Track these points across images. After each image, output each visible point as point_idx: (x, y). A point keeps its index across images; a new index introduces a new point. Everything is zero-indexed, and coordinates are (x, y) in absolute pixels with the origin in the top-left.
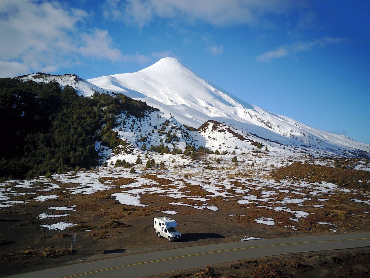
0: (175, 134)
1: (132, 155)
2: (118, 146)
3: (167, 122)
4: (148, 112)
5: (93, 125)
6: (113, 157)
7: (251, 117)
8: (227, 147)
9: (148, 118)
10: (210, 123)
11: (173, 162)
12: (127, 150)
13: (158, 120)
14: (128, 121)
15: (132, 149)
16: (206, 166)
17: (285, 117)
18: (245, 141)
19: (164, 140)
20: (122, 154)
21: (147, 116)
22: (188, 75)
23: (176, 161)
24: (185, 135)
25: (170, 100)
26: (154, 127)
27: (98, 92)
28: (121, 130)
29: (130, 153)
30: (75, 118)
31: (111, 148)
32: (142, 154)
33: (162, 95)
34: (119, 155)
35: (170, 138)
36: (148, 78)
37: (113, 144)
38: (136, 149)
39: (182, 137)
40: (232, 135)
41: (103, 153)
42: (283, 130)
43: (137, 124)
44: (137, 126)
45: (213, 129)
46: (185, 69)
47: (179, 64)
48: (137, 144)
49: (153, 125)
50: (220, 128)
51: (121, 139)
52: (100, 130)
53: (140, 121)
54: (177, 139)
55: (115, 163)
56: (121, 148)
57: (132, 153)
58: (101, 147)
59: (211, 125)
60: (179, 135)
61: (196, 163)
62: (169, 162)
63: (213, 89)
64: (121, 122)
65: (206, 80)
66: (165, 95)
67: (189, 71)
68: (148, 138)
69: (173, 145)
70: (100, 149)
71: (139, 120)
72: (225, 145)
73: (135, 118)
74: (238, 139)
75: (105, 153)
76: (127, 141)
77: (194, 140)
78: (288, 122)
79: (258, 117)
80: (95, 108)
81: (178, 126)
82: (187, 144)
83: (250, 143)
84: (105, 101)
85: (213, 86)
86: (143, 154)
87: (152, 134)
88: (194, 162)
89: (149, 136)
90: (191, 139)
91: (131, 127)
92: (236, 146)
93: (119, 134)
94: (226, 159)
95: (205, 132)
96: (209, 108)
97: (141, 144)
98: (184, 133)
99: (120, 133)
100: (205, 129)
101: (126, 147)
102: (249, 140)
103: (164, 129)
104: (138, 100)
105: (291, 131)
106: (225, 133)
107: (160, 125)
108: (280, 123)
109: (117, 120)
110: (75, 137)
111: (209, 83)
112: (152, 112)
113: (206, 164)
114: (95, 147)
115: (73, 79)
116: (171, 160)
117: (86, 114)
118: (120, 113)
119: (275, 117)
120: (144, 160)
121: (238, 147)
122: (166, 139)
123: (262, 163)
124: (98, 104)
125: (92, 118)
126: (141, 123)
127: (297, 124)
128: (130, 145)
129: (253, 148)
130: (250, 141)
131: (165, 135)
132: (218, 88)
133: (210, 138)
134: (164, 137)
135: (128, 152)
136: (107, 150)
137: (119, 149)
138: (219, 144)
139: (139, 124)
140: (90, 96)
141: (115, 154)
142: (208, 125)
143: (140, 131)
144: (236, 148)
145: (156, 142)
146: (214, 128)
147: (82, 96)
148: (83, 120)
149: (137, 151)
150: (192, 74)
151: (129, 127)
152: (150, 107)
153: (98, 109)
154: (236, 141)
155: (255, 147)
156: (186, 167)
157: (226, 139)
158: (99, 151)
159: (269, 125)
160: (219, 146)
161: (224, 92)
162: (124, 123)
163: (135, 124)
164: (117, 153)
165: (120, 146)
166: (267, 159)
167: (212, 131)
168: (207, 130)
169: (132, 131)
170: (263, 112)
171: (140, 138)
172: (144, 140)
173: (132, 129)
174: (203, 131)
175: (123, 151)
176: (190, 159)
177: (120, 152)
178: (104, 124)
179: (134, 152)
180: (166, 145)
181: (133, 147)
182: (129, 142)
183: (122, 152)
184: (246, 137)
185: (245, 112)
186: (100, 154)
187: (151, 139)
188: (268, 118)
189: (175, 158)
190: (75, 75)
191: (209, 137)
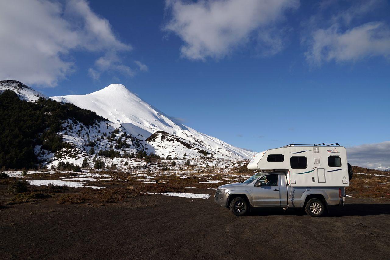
0: (125, 141)
1: (78, 158)
2: (62, 150)
3: (117, 131)
4: (97, 121)
5: (33, 128)
6: (55, 161)
7: (188, 137)
8: (176, 154)
9: (97, 126)
10: (159, 133)
11: (125, 165)
12: (72, 153)
13: (108, 128)
14: (75, 127)
15: (78, 152)
16: (162, 168)
17: (214, 138)
18: (192, 149)
19: (114, 147)
20: (67, 158)
21: (96, 124)
22: (134, 100)
23: (129, 164)
24: (135, 143)
25: (118, 120)
26: (103, 134)
27: (44, 98)
28: (66, 134)
29: (75, 156)
30: (12, 119)
31: (53, 152)
32: (89, 158)
33: (111, 115)
34: (63, 158)
35: (120, 144)
36: (97, 100)
37: (56, 148)
38: (83, 153)
39: (133, 144)
40: (180, 144)
41: (43, 157)
42: (213, 148)
43: (85, 130)
44: (85, 132)
45: (162, 139)
46: (132, 94)
47: (127, 90)
48: (84, 148)
49: (102, 132)
50: (169, 138)
51: (66, 143)
52: (42, 133)
53: (88, 128)
54: (128, 146)
55: (56, 167)
56: (65, 152)
57: (78, 157)
58: (41, 151)
59: (160, 135)
60: (129, 142)
61: (151, 165)
62: (121, 165)
63: (156, 113)
64: (68, 127)
65: (150, 105)
66: (113, 116)
67: (135, 96)
68: (97, 143)
69: (124, 151)
70: (41, 152)
71: (87, 126)
72: (175, 153)
73: (83, 125)
74: (186, 148)
75: (45, 157)
76: (72, 144)
77: (144, 148)
78: (216, 142)
79: (193, 137)
80: (38, 112)
81: (128, 135)
82: (137, 151)
83: (197, 151)
84: (50, 106)
85: (156, 110)
86: (91, 158)
87: (101, 140)
88: (149, 164)
89: (98, 142)
90: (142, 147)
91: (78, 132)
92: (185, 153)
93: (63, 138)
94: (179, 163)
95: (154, 141)
96: (153, 128)
97: (89, 148)
98: (134, 141)
99: (65, 137)
100: (155, 139)
101: (71, 150)
102: (196, 148)
103: (114, 136)
104: (87, 109)
105: (219, 149)
106: (174, 142)
107: (110, 133)
108: (211, 143)
109: (63, 125)
110: (9, 138)
111: (153, 107)
112: (101, 121)
113: (162, 167)
114: (34, 151)
115: (17, 85)
116: (123, 163)
117: (26, 117)
118: (67, 119)
119: (206, 137)
120: (91, 164)
121: (187, 155)
122: (116, 145)
123: (214, 166)
124: (43, 109)
125: (34, 121)
126: (89, 130)
127: (223, 143)
128: (76, 149)
129: (200, 155)
130: (196, 150)
131: (115, 142)
132: (160, 112)
133: (160, 146)
134: (114, 144)
135: (73, 155)
136: (48, 154)
137: (63, 152)
138: (169, 152)
139: (87, 130)
140: (34, 101)
141: (58, 158)
142: (157, 135)
143: (88, 136)
144: (185, 155)
145: (106, 147)
146: (163, 137)
147: (25, 101)
148: (22, 123)
149: (84, 154)
150: (138, 99)
151: (76, 132)
152: (100, 116)
153: (42, 113)
154: (184, 149)
155: (202, 155)
156: (142, 168)
157: (175, 148)
158: (39, 155)
159: (202, 144)
160: (169, 154)
161: (165, 116)
162: (71, 128)
163: (83, 130)
164: (60, 157)
165: (64, 149)
166: (218, 162)
167: (161, 140)
168: (156, 139)
169: (79, 136)
170: (197, 133)
171: (87, 143)
172: (92, 145)
173: (79, 134)
174: (153, 141)
175: (68, 155)
176: (144, 162)
177: (64, 155)
178: (47, 128)
179: (81, 156)
180: (116, 150)
181: (79, 151)
182: (75, 145)
183: (66, 155)
184: (193, 145)
185: (182, 133)
186: (39, 158)
187: (100, 145)
188: (200, 138)
189: (128, 162)
190: (19, 82)
191: (158, 146)
